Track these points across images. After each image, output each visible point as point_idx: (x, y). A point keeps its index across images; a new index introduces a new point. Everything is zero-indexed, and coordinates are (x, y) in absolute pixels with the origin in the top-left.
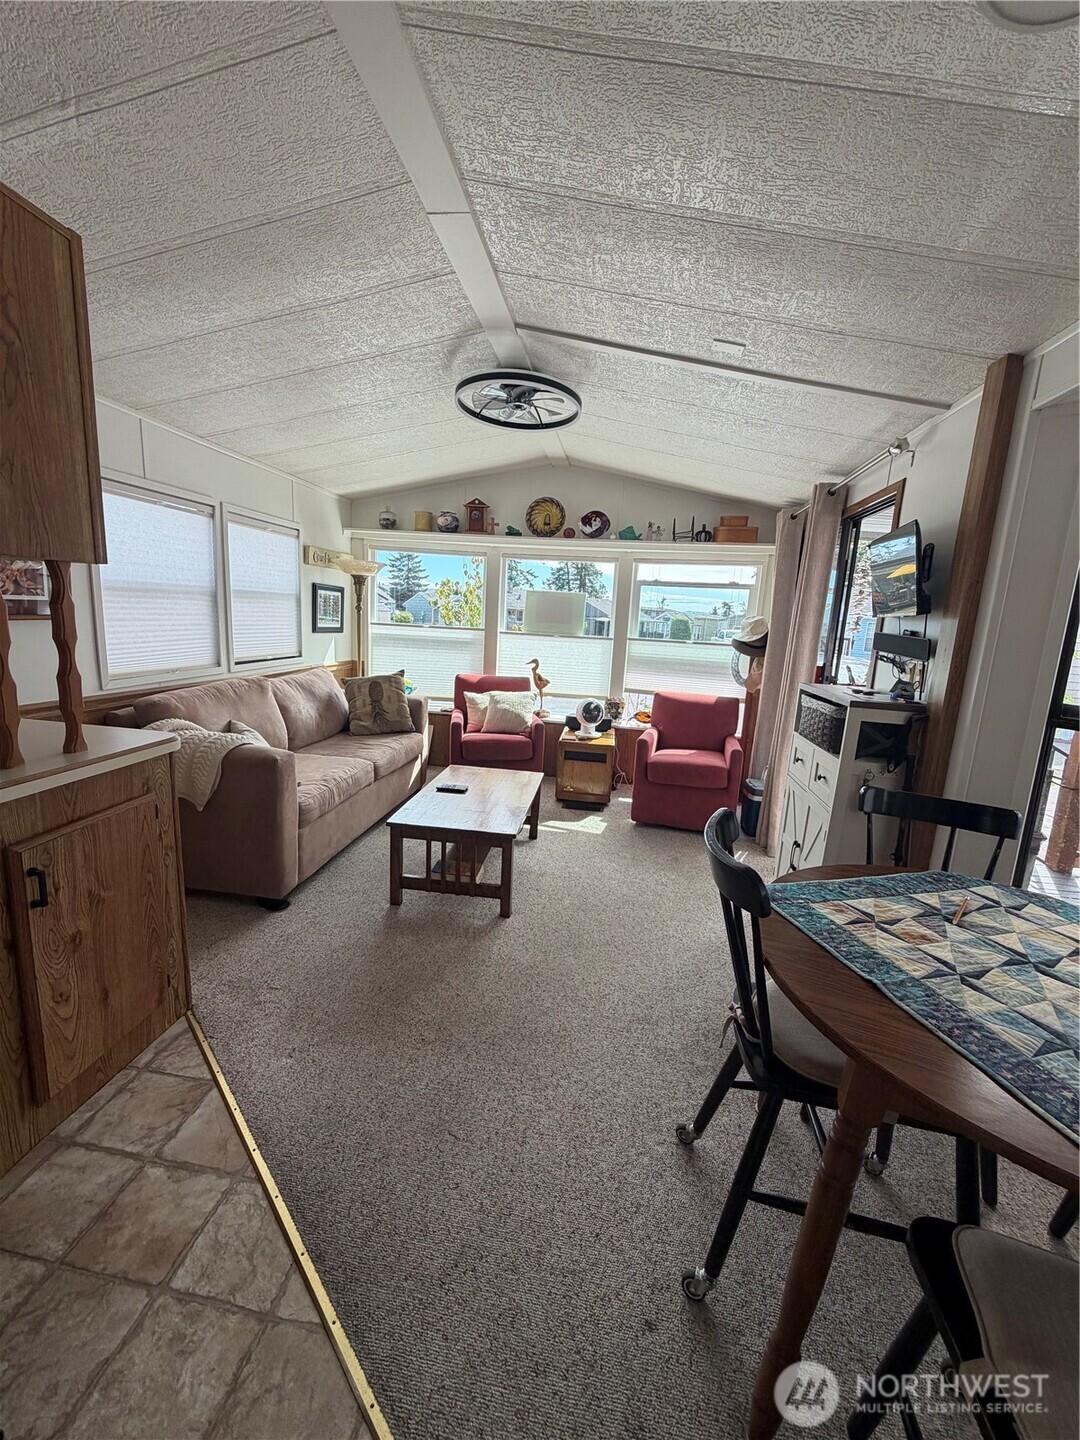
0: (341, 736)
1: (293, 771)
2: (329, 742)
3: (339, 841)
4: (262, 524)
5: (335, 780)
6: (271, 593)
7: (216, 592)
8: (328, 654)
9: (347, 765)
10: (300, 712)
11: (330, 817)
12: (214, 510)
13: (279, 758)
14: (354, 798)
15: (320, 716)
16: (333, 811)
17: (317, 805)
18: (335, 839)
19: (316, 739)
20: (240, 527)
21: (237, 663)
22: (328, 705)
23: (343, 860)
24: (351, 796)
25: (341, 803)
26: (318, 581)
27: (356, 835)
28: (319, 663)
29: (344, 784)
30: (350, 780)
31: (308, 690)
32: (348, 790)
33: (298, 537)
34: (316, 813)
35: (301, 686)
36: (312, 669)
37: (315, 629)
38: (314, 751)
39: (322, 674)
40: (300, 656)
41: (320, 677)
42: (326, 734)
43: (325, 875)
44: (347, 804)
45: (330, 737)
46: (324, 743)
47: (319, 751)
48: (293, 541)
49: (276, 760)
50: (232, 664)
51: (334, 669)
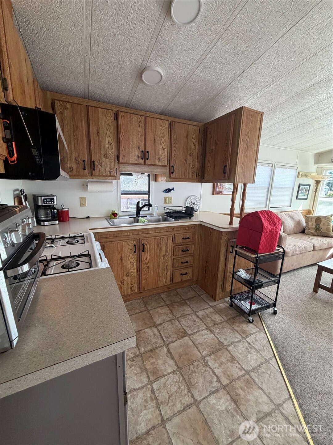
0: (301, 234)
1: (286, 240)
2: (296, 235)
3: (296, 265)
4: (285, 167)
5: (298, 246)
6: (284, 187)
7: (269, 188)
8: (300, 207)
9: (303, 243)
10: (288, 224)
11: (295, 257)
12: (273, 165)
13: (283, 235)
14: (304, 254)
15: (295, 226)
16: (296, 256)
17: (291, 252)
18: (294, 265)
19: (292, 233)
20: (279, 169)
21: (271, 208)
22: (299, 223)
23: (296, 272)
24: (303, 253)
25: (299, 254)
26: (301, 183)
27: (302, 266)
28: (296, 209)
29: (301, 249)
30: (304, 248)
31: (292, 218)
32: (302, 251)
33: (297, 169)
34: (290, 255)
35: (290, 216)
36: (293, 211)
37: (297, 198)
38: (291, 236)
39: (297, 213)
40: (290, 207)
41: (297, 214)
42: (296, 232)
43: (289, 274)
44: (301, 255)
45: (298, 233)
46: (295, 235)
47: (293, 237)
48: (295, 170)
49: (282, 236)
50: (270, 207)
51: (302, 212)
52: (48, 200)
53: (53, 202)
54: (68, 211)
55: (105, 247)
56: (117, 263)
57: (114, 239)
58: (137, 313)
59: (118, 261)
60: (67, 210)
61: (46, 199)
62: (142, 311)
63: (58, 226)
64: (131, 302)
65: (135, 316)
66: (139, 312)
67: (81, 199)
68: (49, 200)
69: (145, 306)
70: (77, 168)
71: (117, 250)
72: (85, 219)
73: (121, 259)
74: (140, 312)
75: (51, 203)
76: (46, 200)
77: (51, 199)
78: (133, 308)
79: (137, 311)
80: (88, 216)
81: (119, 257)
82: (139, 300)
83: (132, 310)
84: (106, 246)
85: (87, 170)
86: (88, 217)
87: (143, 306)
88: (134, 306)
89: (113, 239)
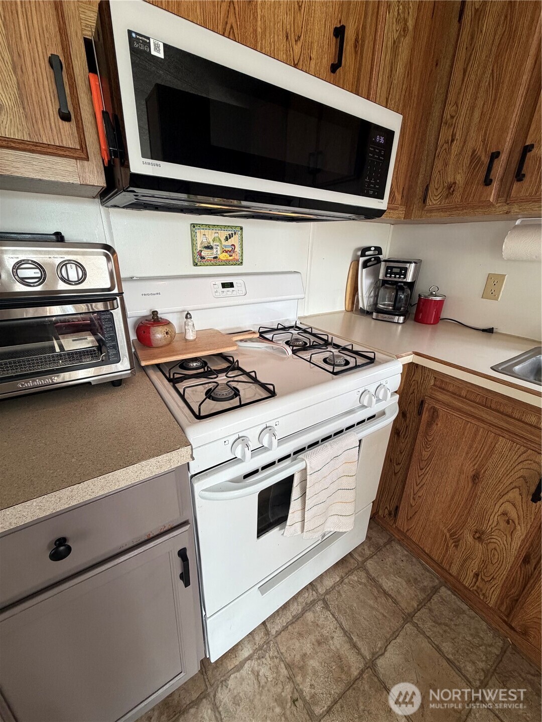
52: (395, 270)
53: (402, 276)
54: (441, 302)
55: (438, 416)
56: (458, 480)
57: (476, 411)
58: (438, 649)
59: (463, 476)
60: (438, 299)
61: (392, 268)
62: (459, 669)
63: (400, 327)
64: (465, 607)
65: (425, 644)
66: (450, 657)
67: (489, 280)
68: (398, 270)
69: (486, 673)
70: (467, 184)
71: (471, 447)
72: (480, 333)
73: (476, 478)
74: (448, 660)
75: (400, 278)
76: (392, 270)
77: (401, 269)
78: (446, 625)
79: (447, 647)
80: (491, 327)
81: (469, 469)
82: (491, 635)
83: (440, 624)
84: (441, 413)
85: (495, 185)
86: (490, 331)
87: (481, 665)
88: (456, 625)
89: (472, 410)
